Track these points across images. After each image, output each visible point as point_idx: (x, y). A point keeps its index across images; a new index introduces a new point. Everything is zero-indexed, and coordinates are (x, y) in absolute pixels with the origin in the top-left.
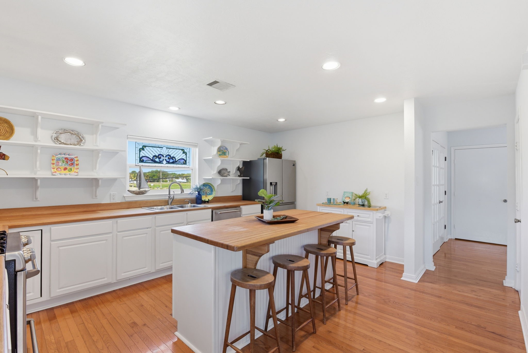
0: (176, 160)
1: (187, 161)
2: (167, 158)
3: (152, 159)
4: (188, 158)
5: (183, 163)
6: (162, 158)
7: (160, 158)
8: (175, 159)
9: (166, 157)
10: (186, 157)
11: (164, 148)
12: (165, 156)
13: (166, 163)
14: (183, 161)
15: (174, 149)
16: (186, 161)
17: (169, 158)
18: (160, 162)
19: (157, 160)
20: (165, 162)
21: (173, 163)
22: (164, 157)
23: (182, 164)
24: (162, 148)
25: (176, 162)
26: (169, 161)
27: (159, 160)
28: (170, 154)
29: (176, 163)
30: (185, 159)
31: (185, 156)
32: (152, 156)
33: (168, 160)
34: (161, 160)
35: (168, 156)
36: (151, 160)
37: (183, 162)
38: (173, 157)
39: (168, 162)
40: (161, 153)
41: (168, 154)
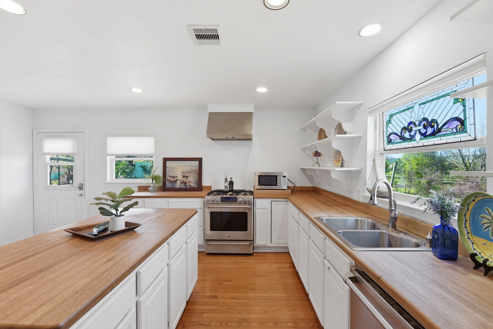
0: (440, 126)
1: (468, 122)
2: (421, 127)
3: (400, 134)
4: (470, 113)
5: (456, 130)
6: (414, 129)
7: (410, 131)
8: (438, 125)
9: (419, 125)
10: (464, 111)
11: (417, 107)
12: (417, 123)
13: (421, 139)
14: (456, 123)
15: (433, 100)
16: (462, 123)
17: (425, 127)
18: (412, 138)
19: (407, 135)
20: (418, 136)
21: (433, 134)
22: (416, 126)
23: (455, 134)
24: (413, 107)
25: (439, 131)
26: (426, 132)
27: (410, 135)
28: (426, 116)
29: (440, 134)
30: (462, 117)
31: (462, 108)
32: (400, 130)
33: (423, 131)
34: (412, 133)
35: (424, 122)
36: (399, 138)
37: (456, 128)
38: (433, 121)
39: (424, 135)
40: (413, 120)
41: (422, 117)
